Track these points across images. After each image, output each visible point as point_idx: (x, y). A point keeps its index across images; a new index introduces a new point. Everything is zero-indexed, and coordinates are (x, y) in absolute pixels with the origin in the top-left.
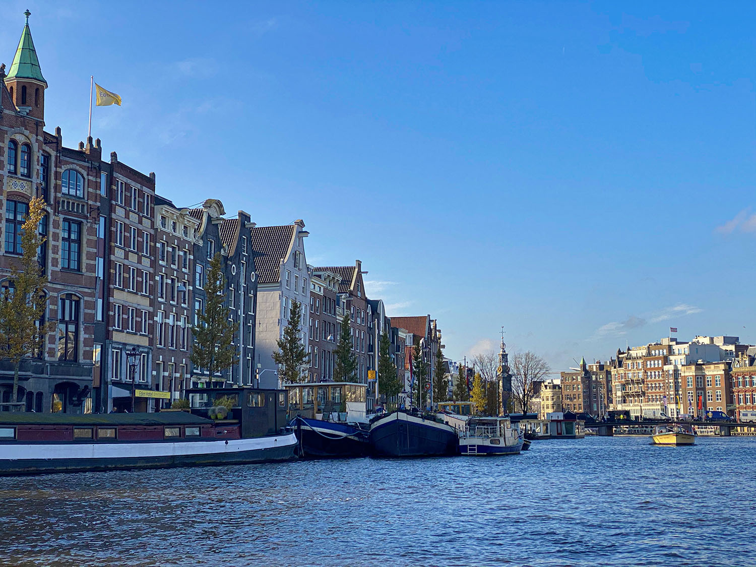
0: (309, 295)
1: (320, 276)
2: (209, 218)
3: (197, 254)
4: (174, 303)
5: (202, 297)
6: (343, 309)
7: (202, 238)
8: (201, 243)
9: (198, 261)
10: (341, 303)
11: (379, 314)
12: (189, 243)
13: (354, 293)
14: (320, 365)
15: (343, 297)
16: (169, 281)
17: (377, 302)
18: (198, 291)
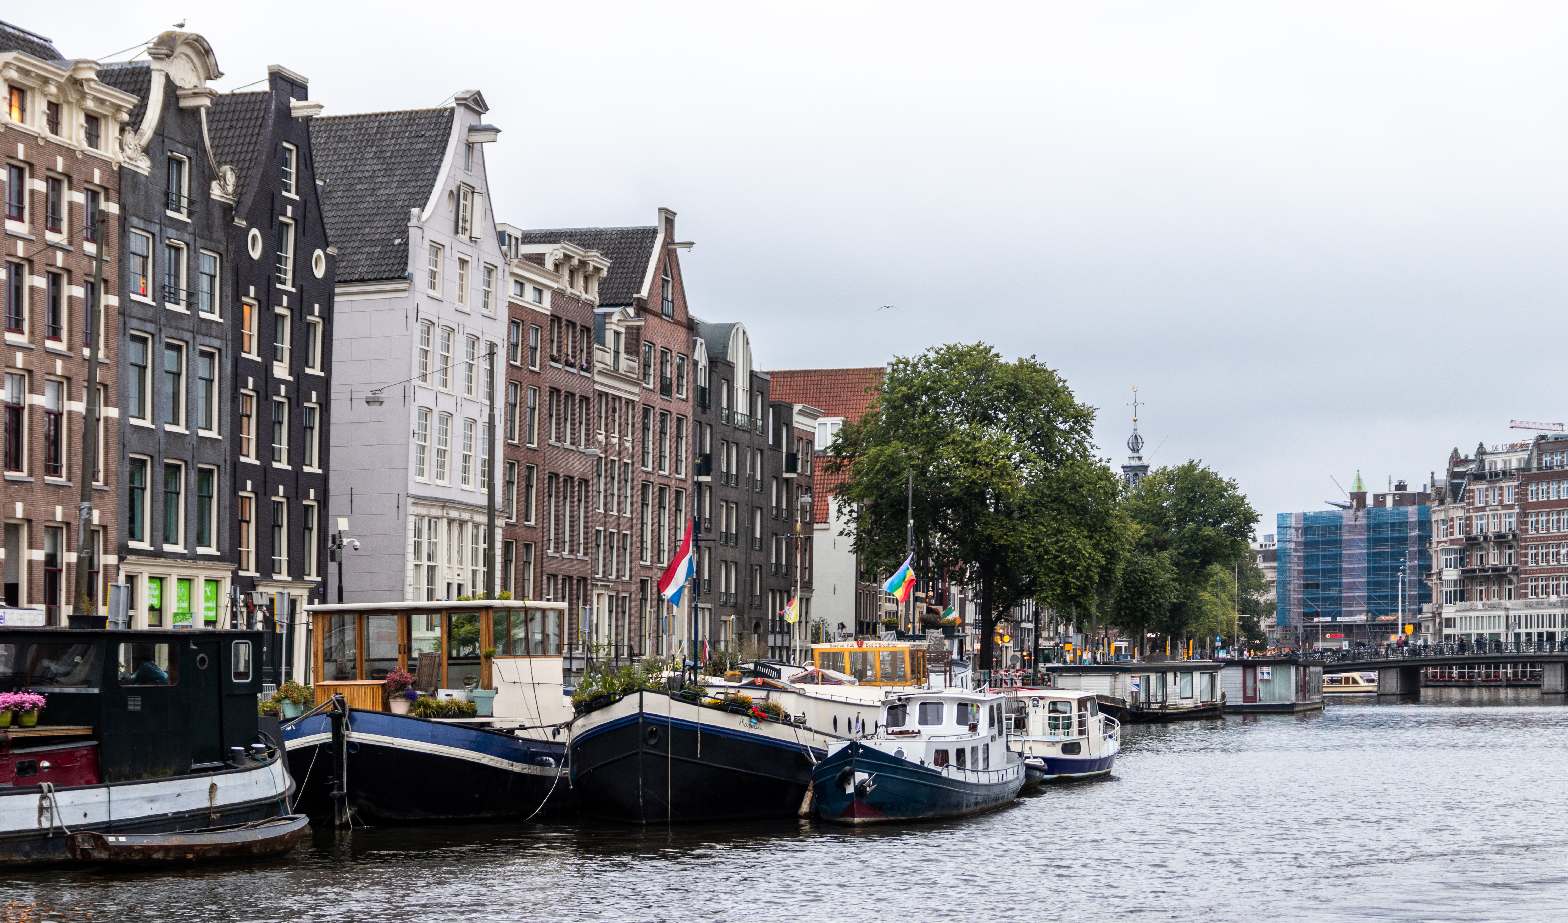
0: (503, 314)
1: (539, 259)
2: (171, 89)
3: (130, 200)
4: (61, 346)
5: (150, 327)
6: (617, 353)
7: (146, 150)
8: (143, 166)
9: (135, 221)
10: (610, 337)
11: (730, 366)
12: (105, 164)
13: (650, 306)
14: (543, 518)
15: (615, 318)
16: (41, 282)
17: (727, 330)
18: (136, 311)
